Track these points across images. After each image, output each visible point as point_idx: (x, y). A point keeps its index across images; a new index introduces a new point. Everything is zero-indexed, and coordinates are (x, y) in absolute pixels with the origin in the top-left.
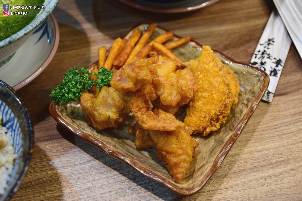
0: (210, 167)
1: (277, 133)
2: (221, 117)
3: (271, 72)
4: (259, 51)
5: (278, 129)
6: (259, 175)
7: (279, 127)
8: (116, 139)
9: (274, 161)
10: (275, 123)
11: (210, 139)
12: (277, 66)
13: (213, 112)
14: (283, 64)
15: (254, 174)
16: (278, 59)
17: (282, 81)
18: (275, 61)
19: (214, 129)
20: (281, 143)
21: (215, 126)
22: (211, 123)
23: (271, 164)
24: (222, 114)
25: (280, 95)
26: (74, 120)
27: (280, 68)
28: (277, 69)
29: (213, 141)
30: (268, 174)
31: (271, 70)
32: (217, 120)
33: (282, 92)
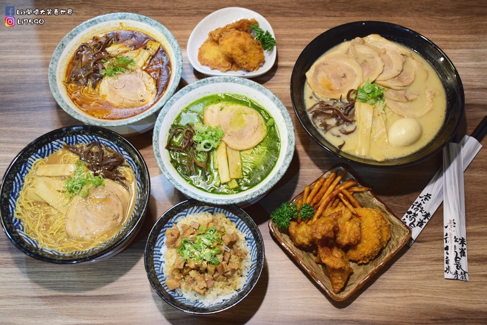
0: (355, 287)
1: (406, 270)
2: (371, 257)
3: (419, 223)
4: (417, 203)
5: (408, 267)
6: (384, 295)
7: (409, 266)
8: (304, 252)
9: (397, 288)
10: (407, 262)
11: (361, 266)
12: (424, 219)
13: (366, 254)
14: (429, 218)
15: (381, 293)
16: (427, 213)
17: (424, 231)
18: (424, 214)
19: (365, 262)
20: (405, 277)
21: (366, 260)
22: (364, 259)
23: (394, 290)
24: (372, 255)
25: (419, 242)
26: (282, 234)
27: (427, 220)
28: (424, 221)
29: (363, 268)
30: (390, 296)
31: (419, 221)
32: (368, 257)
33: (421, 239)
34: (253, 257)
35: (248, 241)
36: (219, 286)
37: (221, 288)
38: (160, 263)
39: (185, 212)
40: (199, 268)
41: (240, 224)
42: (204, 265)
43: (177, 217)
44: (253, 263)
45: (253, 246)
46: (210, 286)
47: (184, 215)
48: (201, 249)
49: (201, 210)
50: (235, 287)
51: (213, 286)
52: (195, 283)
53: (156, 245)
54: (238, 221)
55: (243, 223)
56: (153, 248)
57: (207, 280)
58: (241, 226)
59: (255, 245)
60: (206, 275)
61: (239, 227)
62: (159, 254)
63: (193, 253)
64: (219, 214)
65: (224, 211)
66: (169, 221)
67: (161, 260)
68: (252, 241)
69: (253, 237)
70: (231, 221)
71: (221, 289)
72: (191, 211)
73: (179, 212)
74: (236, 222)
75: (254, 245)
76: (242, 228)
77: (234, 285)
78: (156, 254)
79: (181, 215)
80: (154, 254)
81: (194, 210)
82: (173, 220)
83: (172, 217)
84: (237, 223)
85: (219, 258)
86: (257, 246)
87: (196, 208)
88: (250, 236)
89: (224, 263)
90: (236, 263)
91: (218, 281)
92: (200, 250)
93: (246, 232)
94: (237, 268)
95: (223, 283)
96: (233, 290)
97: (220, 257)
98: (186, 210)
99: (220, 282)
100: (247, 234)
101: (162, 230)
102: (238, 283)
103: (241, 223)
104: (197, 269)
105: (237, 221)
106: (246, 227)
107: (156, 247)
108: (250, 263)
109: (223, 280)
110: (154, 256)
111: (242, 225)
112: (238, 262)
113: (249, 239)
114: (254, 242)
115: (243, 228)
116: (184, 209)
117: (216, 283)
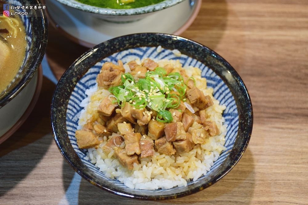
34: (229, 141)
35: (227, 117)
36: (160, 161)
37: (161, 165)
38: (78, 108)
39: (141, 50)
40: (136, 120)
41: (221, 91)
42: (146, 116)
43: (127, 55)
44: (225, 149)
45: (232, 126)
46: (145, 156)
47: (138, 55)
48: (149, 89)
49: (166, 56)
50: (186, 174)
51: (150, 159)
52: (122, 145)
53: (83, 81)
54: (219, 85)
55: (226, 89)
56: (76, 82)
57: (143, 143)
58: (221, 94)
59: (238, 123)
60: (144, 136)
61: (217, 95)
62: (81, 96)
63: (134, 93)
64: (193, 68)
65: (201, 65)
66: (114, 55)
67: (82, 105)
68: (233, 117)
69: (236, 112)
70: (208, 85)
71: (162, 168)
72: (152, 53)
73: (133, 48)
74: (214, 87)
75: (235, 123)
76: (222, 96)
77: (185, 170)
78: (77, 92)
79: (135, 54)
80: (74, 91)
81: (156, 53)
82: (119, 57)
83: (121, 51)
84: (217, 88)
85: (174, 114)
86: (240, 124)
87: (160, 49)
88: (232, 110)
89: (180, 124)
90: (198, 135)
91: (161, 154)
92: (147, 91)
93: (226, 104)
94: (198, 142)
95: (167, 157)
96: (180, 176)
97: (176, 114)
98: (144, 48)
99: (163, 155)
100: (228, 107)
101: (98, 64)
102: (192, 167)
103: (223, 89)
104: (133, 122)
105: (216, 85)
106: (230, 94)
107: (81, 83)
108: (221, 148)
109: (168, 153)
110: (73, 93)
111: (223, 92)
112: (202, 135)
113: (229, 114)
114: (237, 118)
115: (224, 97)
116: (141, 46)
117: (156, 156)
